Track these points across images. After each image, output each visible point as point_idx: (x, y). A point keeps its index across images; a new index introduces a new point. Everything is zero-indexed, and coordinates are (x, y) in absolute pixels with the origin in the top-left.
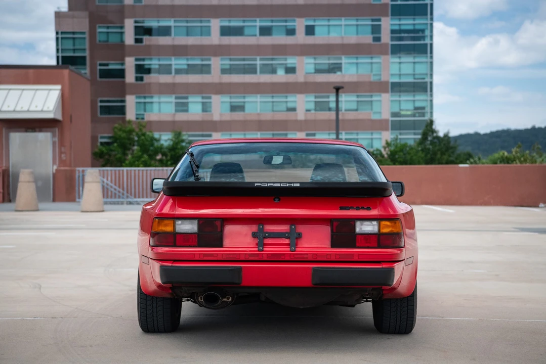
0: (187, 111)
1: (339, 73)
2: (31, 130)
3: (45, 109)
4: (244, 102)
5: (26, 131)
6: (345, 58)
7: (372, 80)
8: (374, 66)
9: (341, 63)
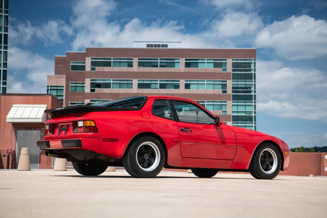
2: (29, 129)
3: (37, 117)
5: (27, 130)
6: (207, 102)
7: (222, 114)
8: (223, 106)
9: (205, 105)
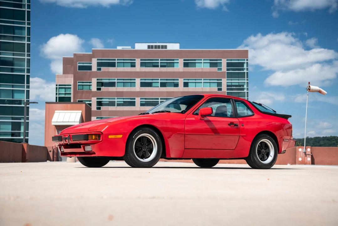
3: (75, 121)
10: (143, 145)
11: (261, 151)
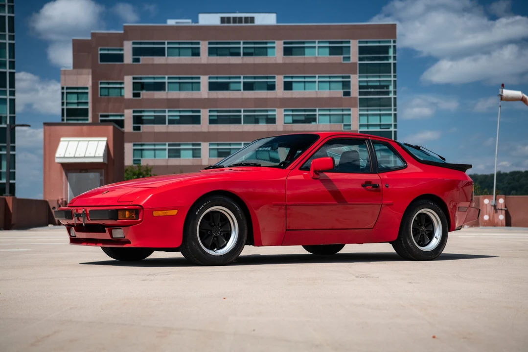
0: (179, 156)
1: (313, 123)
2: (84, 171)
3: (97, 155)
4: (230, 149)
5: (80, 172)
6: (319, 110)
7: (343, 129)
8: (345, 117)
9: (315, 115)
10: (214, 225)
11: (419, 230)
